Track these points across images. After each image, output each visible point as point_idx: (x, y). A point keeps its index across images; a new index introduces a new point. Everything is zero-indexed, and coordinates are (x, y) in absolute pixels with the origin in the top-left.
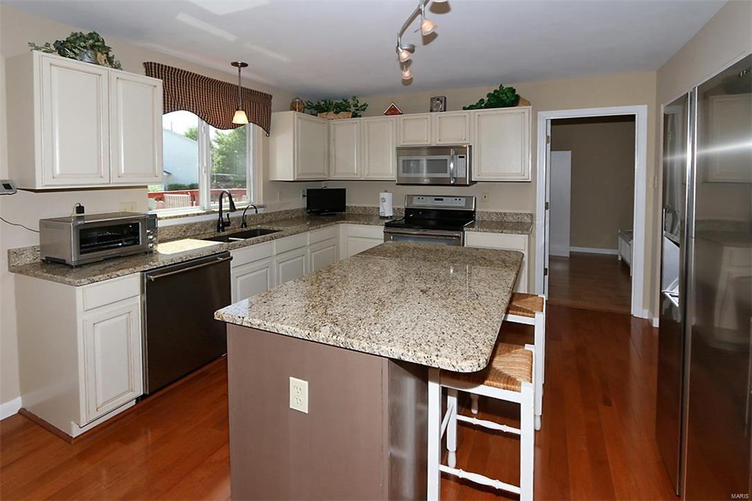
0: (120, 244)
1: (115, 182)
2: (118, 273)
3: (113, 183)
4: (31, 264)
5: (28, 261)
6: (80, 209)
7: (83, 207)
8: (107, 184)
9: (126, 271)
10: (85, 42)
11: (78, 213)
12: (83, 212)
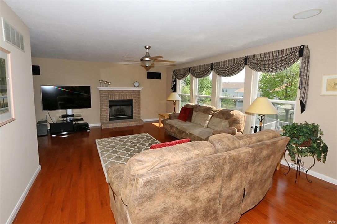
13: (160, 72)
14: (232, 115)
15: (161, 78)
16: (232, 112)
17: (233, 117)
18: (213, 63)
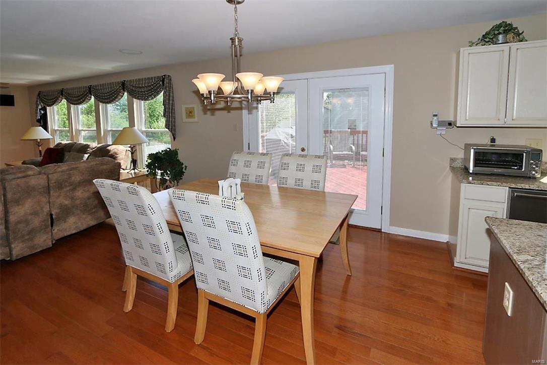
0: (516, 168)
1: (510, 123)
2: (488, 183)
3: (507, 124)
4: (459, 167)
5: (458, 165)
6: (493, 140)
7: (495, 139)
8: (502, 125)
9: (495, 184)
10: (498, 30)
11: (491, 142)
12: (495, 142)
13: (12, 94)
14: (109, 151)
15: (15, 104)
16: (109, 148)
17: (110, 153)
18: (91, 86)
